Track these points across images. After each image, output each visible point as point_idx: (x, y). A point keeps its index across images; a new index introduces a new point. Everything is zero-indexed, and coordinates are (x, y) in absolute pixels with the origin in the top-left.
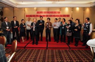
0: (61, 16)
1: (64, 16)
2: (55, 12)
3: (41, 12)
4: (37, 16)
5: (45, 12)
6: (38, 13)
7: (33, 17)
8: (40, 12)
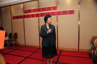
0: (59, 13)
1: (65, 13)
2: (49, 9)
3: (30, 11)
4: (25, 17)
5: (34, 10)
6: (25, 12)
7: (20, 18)
8: (28, 10)
